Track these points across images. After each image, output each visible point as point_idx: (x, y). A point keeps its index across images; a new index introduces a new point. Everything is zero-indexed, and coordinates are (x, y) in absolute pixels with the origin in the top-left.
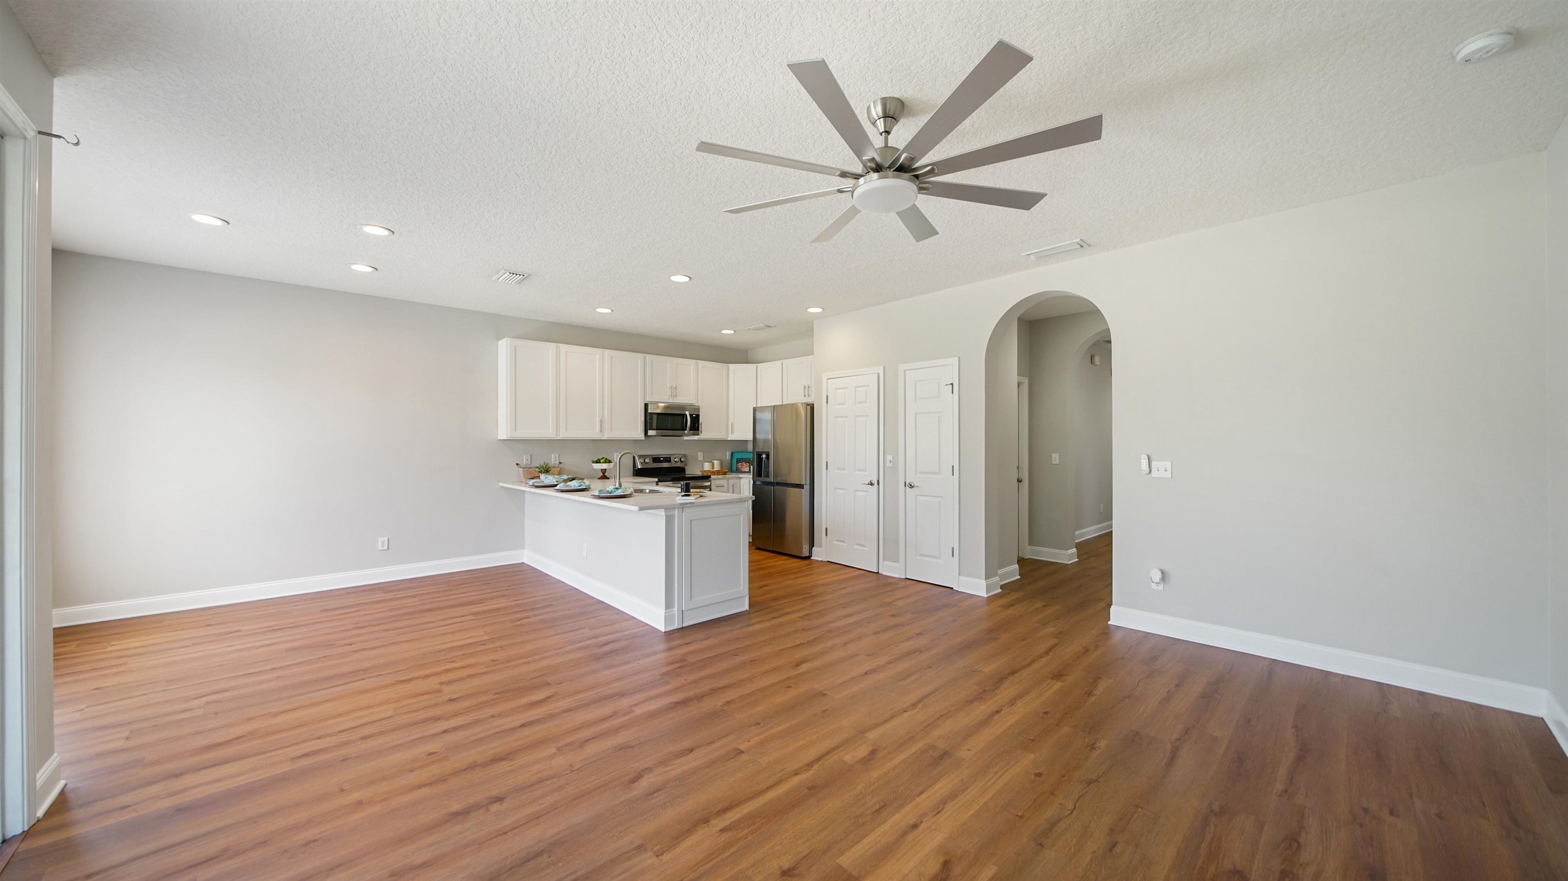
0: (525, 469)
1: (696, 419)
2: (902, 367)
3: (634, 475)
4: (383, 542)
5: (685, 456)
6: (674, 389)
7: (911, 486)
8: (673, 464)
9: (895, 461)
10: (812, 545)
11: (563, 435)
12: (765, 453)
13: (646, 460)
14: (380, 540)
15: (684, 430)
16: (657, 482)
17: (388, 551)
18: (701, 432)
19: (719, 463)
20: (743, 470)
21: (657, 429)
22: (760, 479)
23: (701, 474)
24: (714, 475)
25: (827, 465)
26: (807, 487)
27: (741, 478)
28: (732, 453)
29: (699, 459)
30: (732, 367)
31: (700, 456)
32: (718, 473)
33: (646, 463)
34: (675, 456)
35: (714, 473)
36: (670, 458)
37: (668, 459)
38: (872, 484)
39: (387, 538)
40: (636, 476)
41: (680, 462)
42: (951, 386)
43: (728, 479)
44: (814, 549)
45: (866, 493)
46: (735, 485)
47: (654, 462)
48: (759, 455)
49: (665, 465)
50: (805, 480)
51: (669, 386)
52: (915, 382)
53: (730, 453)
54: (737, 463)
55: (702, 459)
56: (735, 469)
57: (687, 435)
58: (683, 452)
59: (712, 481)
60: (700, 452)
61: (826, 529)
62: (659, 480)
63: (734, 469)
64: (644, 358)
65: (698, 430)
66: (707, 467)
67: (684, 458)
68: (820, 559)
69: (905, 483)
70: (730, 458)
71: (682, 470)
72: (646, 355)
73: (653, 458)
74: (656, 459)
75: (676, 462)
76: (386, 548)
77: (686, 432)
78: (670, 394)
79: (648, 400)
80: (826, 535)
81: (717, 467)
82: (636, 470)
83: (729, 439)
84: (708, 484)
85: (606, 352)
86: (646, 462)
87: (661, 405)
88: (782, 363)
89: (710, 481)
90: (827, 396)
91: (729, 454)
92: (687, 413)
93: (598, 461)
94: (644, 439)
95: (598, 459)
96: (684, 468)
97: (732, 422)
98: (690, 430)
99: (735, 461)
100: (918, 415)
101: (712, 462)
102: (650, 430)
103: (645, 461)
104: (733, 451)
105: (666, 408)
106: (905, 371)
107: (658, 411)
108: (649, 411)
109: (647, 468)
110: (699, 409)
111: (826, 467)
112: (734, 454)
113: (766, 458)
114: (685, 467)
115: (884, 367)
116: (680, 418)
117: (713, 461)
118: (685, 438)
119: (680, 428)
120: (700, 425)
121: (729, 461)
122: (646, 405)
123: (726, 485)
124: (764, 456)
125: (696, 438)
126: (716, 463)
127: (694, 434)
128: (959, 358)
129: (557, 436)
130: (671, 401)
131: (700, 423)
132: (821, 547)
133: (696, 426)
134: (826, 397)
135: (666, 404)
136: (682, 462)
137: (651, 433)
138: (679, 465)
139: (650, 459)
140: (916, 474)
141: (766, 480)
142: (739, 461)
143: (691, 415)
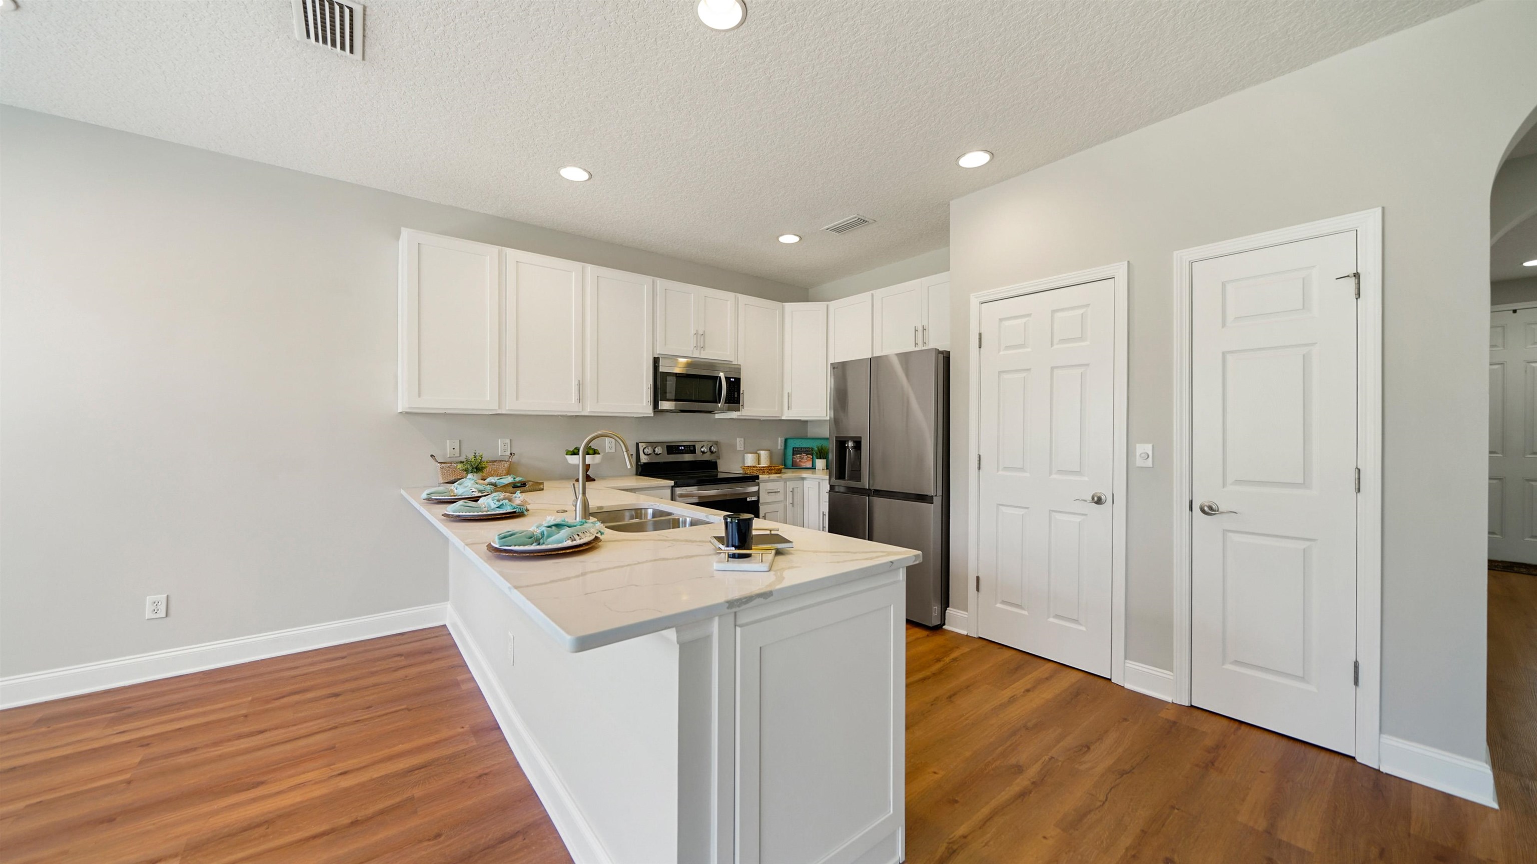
0: (443, 465)
1: (735, 385)
2: (1182, 257)
3: (637, 474)
4: (156, 603)
5: (716, 443)
6: (701, 338)
7: (1209, 511)
8: (698, 457)
9: (1162, 454)
10: (945, 603)
11: (511, 406)
12: (851, 438)
13: (656, 450)
14: (149, 599)
15: (717, 403)
16: (672, 487)
17: (168, 619)
18: (743, 405)
19: (768, 455)
20: (804, 465)
21: (675, 400)
22: (842, 482)
23: (741, 472)
24: (763, 473)
25: (980, 461)
26: (938, 501)
27: (803, 479)
28: (786, 440)
29: (738, 448)
30: (789, 306)
31: (740, 443)
32: (769, 470)
33: (657, 454)
34: (703, 444)
35: (763, 470)
36: (694, 446)
37: (692, 449)
38: (1099, 501)
39: (166, 595)
40: (641, 475)
41: (709, 453)
42: (1353, 281)
43: (786, 480)
44: (949, 611)
45: (1083, 517)
46: (795, 490)
47: (669, 453)
48: (841, 444)
49: (688, 457)
50: (931, 487)
51: (693, 332)
52: (1224, 285)
53: (783, 439)
54: (793, 455)
55: (743, 449)
56: (791, 463)
57: (722, 411)
58: (714, 438)
59: (761, 484)
60: (740, 437)
61: (978, 578)
62: (675, 483)
63: (789, 463)
64: (653, 282)
65: (738, 402)
66: (750, 460)
67: (715, 448)
68: (965, 633)
69: (1191, 502)
70: (783, 448)
71: (713, 465)
72: (656, 278)
73: (667, 446)
74: (672, 449)
75: (703, 453)
76: (164, 615)
77: (719, 405)
78: (695, 345)
79: (659, 351)
80: (978, 589)
81: (764, 463)
82: (641, 465)
83: (783, 418)
84: (755, 489)
85: (589, 268)
86: (656, 452)
87: (683, 361)
88: (873, 295)
89: (758, 485)
90: (980, 335)
91: (781, 441)
92: (722, 375)
93: (576, 451)
94: (652, 415)
95: (576, 448)
96: (716, 463)
97: (790, 391)
98: (725, 403)
99: (790, 452)
100: (1229, 357)
101: (756, 453)
102: (662, 400)
103: (654, 451)
104: (787, 437)
105: (689, 365)
106: (1191, 263)
107: (677, 370)
108: (661, 369)
109: (659, 463)
110: (740, 369)
111: (977, 465)
112: (789, 442)
113: (854, 448)
114: (718, 461)
115: (1129, 262)
116: (710, 382)
117: (759, 452)
118: (717, 416)
119: (711, 399)
120: (741, 396)
121: (782, 451)
122: (656, 361)
123: (781, 489)
124: (851, 444)
125: (734, 415)
126: (764, 454)
127: (729, 410)
128: (1383, 208)
129: (499, 407)
130: (696, 354)
131: (741, 392)
132: (966, 610)
133: (734, 397)
134: (978, 337)
135: (690, 360)
136: (712, 452)
137: (665, 405)
138: (707, 457)
139: (662, 448)
140: (1224, 485)
141: (854, 484)
142: (796, 451)
143: (727, 379)
